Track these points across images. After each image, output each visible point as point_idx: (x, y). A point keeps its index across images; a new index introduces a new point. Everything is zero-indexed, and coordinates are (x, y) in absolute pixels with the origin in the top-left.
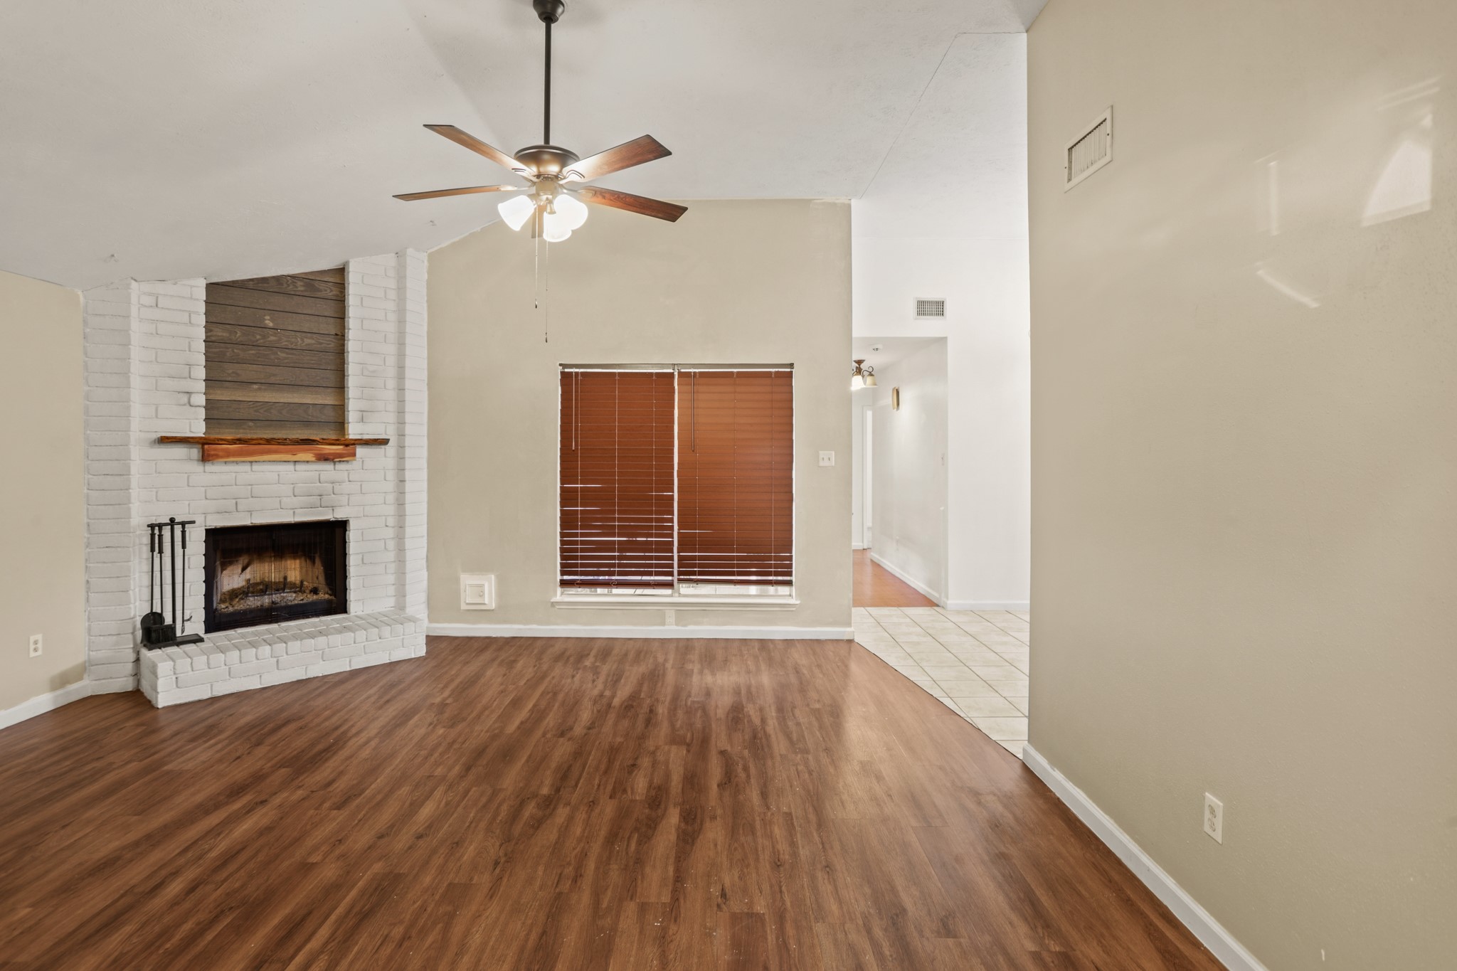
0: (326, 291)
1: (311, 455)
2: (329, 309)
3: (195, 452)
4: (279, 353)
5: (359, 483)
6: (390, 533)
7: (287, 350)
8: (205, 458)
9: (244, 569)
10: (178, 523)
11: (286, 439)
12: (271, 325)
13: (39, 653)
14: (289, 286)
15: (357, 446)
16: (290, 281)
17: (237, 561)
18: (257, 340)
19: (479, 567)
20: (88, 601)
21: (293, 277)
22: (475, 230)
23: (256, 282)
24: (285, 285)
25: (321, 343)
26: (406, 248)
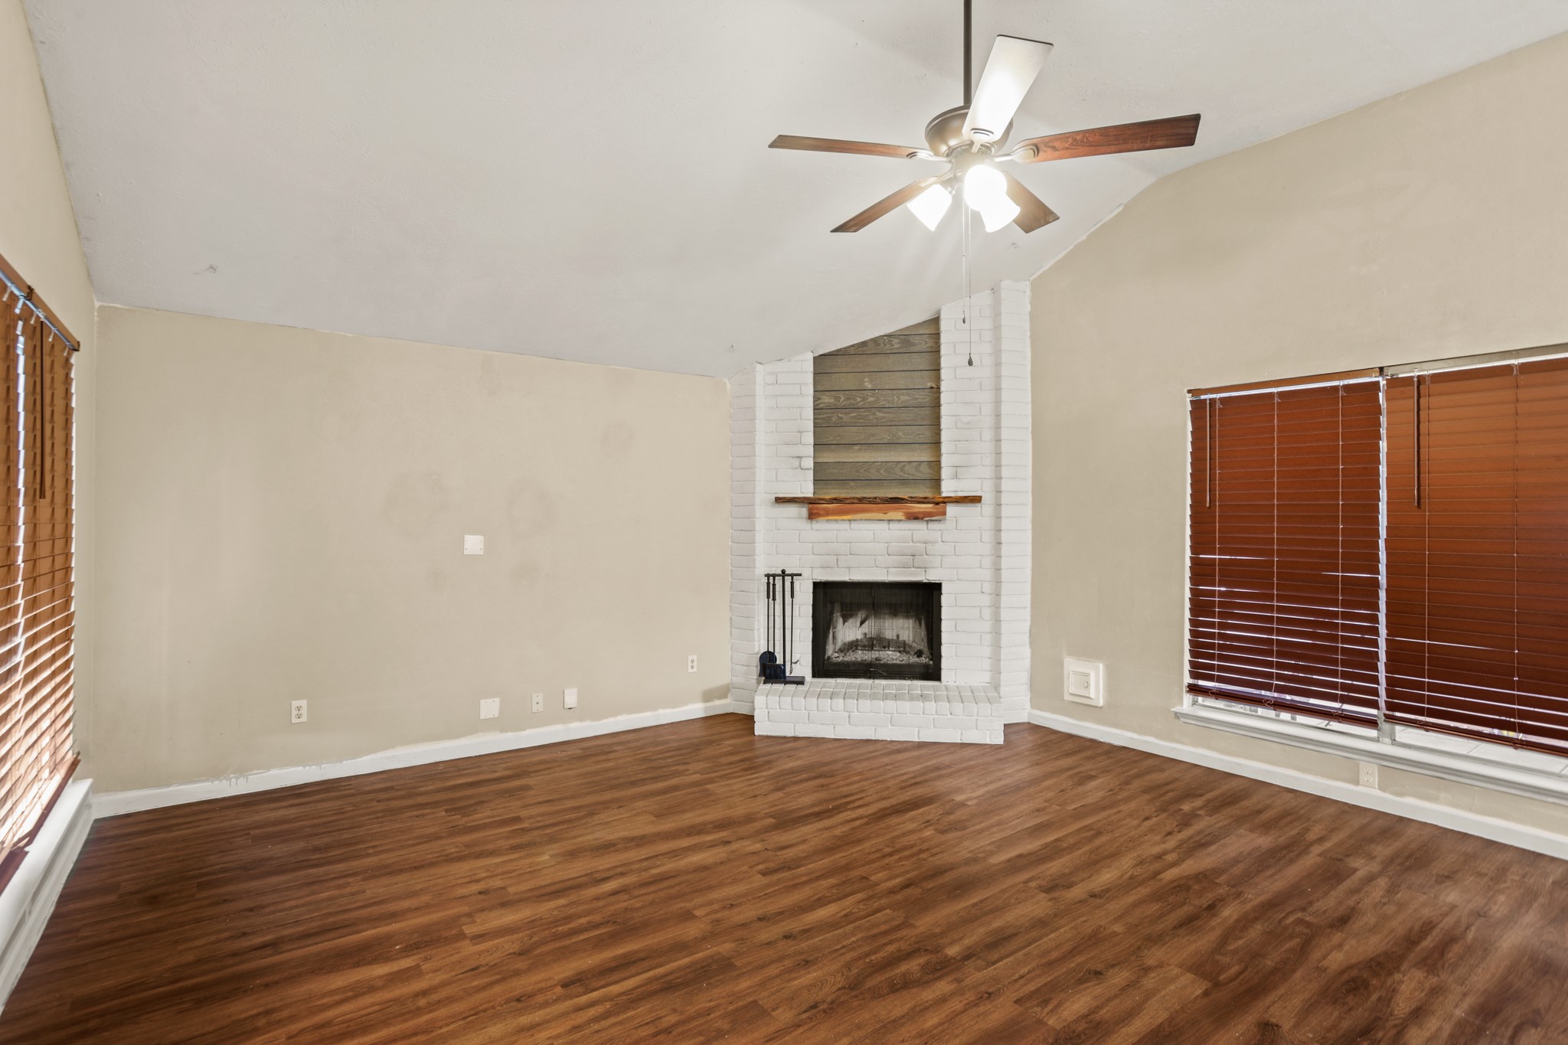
0: (921, 344)
1: (901, 514)
2: (923, 362)
3: (804, 511)
4: (877, 413)
5: (953, 544)
6: (986, 600)
7: (884, 410)
8: (812, 516)
9: (862, 623)
10: (788, 575)
11: (876, 498)
12: (869, 386)
13: (695, 670)
14: (885, 345)
15: (948, 505)
16: (887, 341)
17: (856, 615)
18: (858, 403)
19: (1087, 652)
20: (731, 634)
21: (889, 336)
22: (1080, 240)
23: (856, 347)
24: (882, 345)
25: (916, 399)
26: (1001, 281)
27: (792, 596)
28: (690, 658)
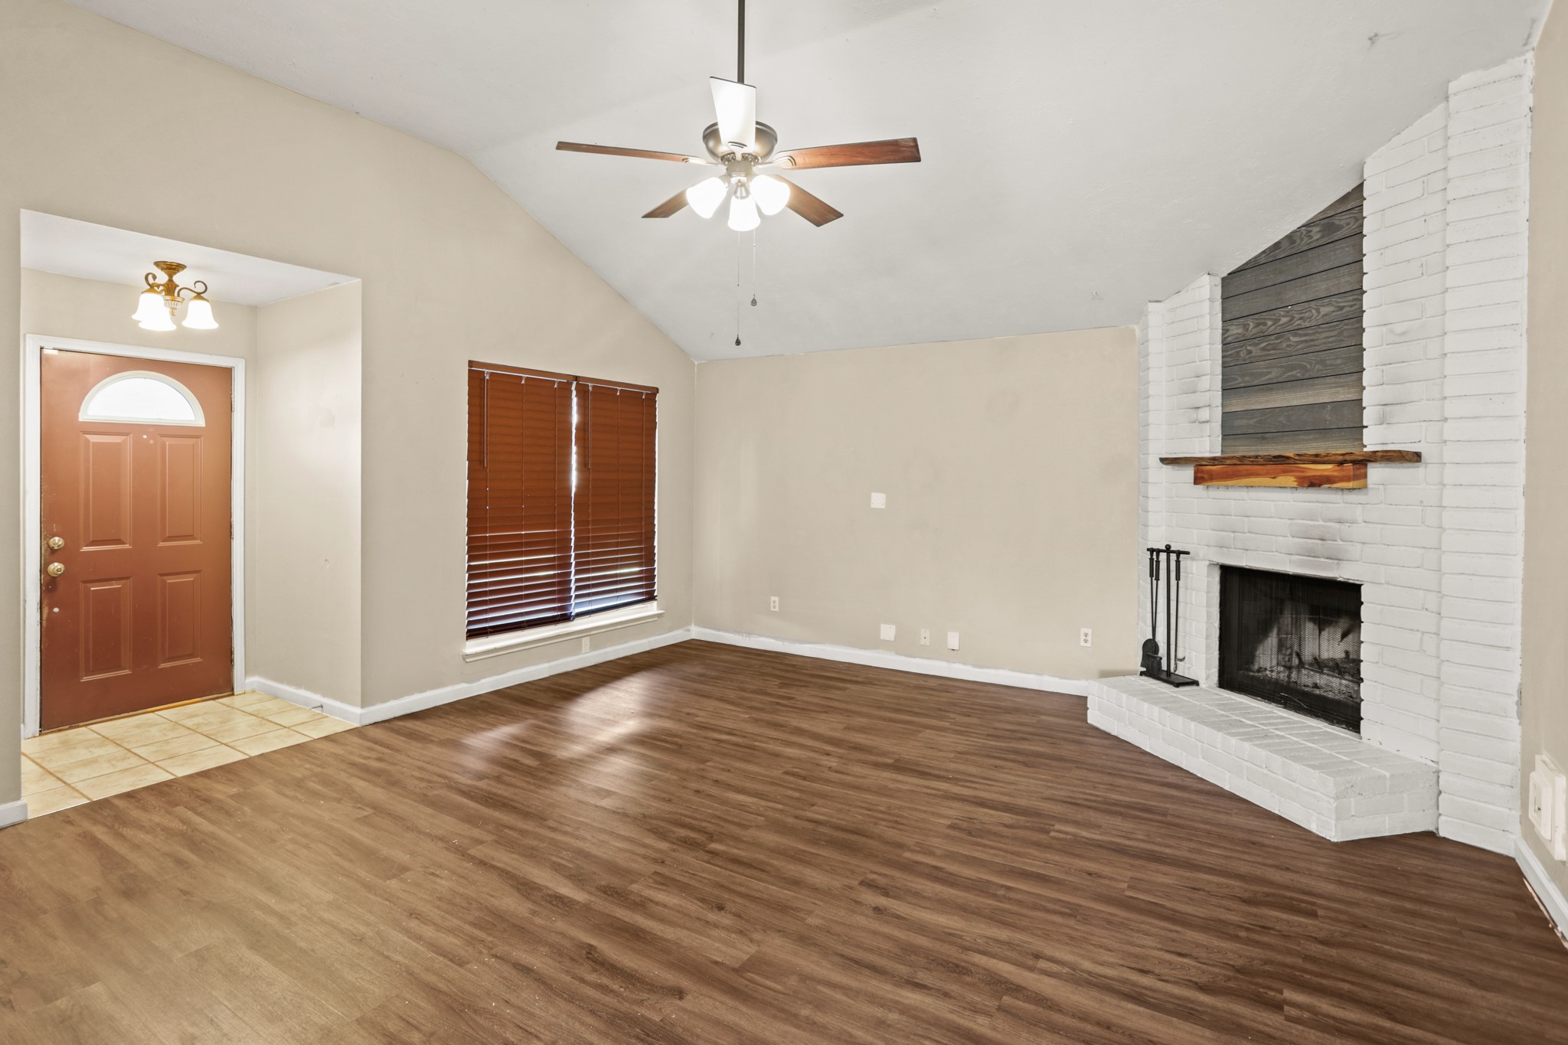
0: (1348, 224)
1: (1293, 479)
4: (1291, 338)
5: (1382, 526)
7: (1300, 332)
8: (1198, 480)
9: (1344, 636)
10: (1173, 552)
11: (1257, 457)
13: (1089, 644)
14: (1302, 239)
15: (1370, 465)
16: (1304, 232)
18: (1269, 328)
21: (1309, 224)
23: (1268, 252)
24: (1298, 241)
25: (1342, 308)
27: (1178, 578)
28: (1083, 630)
